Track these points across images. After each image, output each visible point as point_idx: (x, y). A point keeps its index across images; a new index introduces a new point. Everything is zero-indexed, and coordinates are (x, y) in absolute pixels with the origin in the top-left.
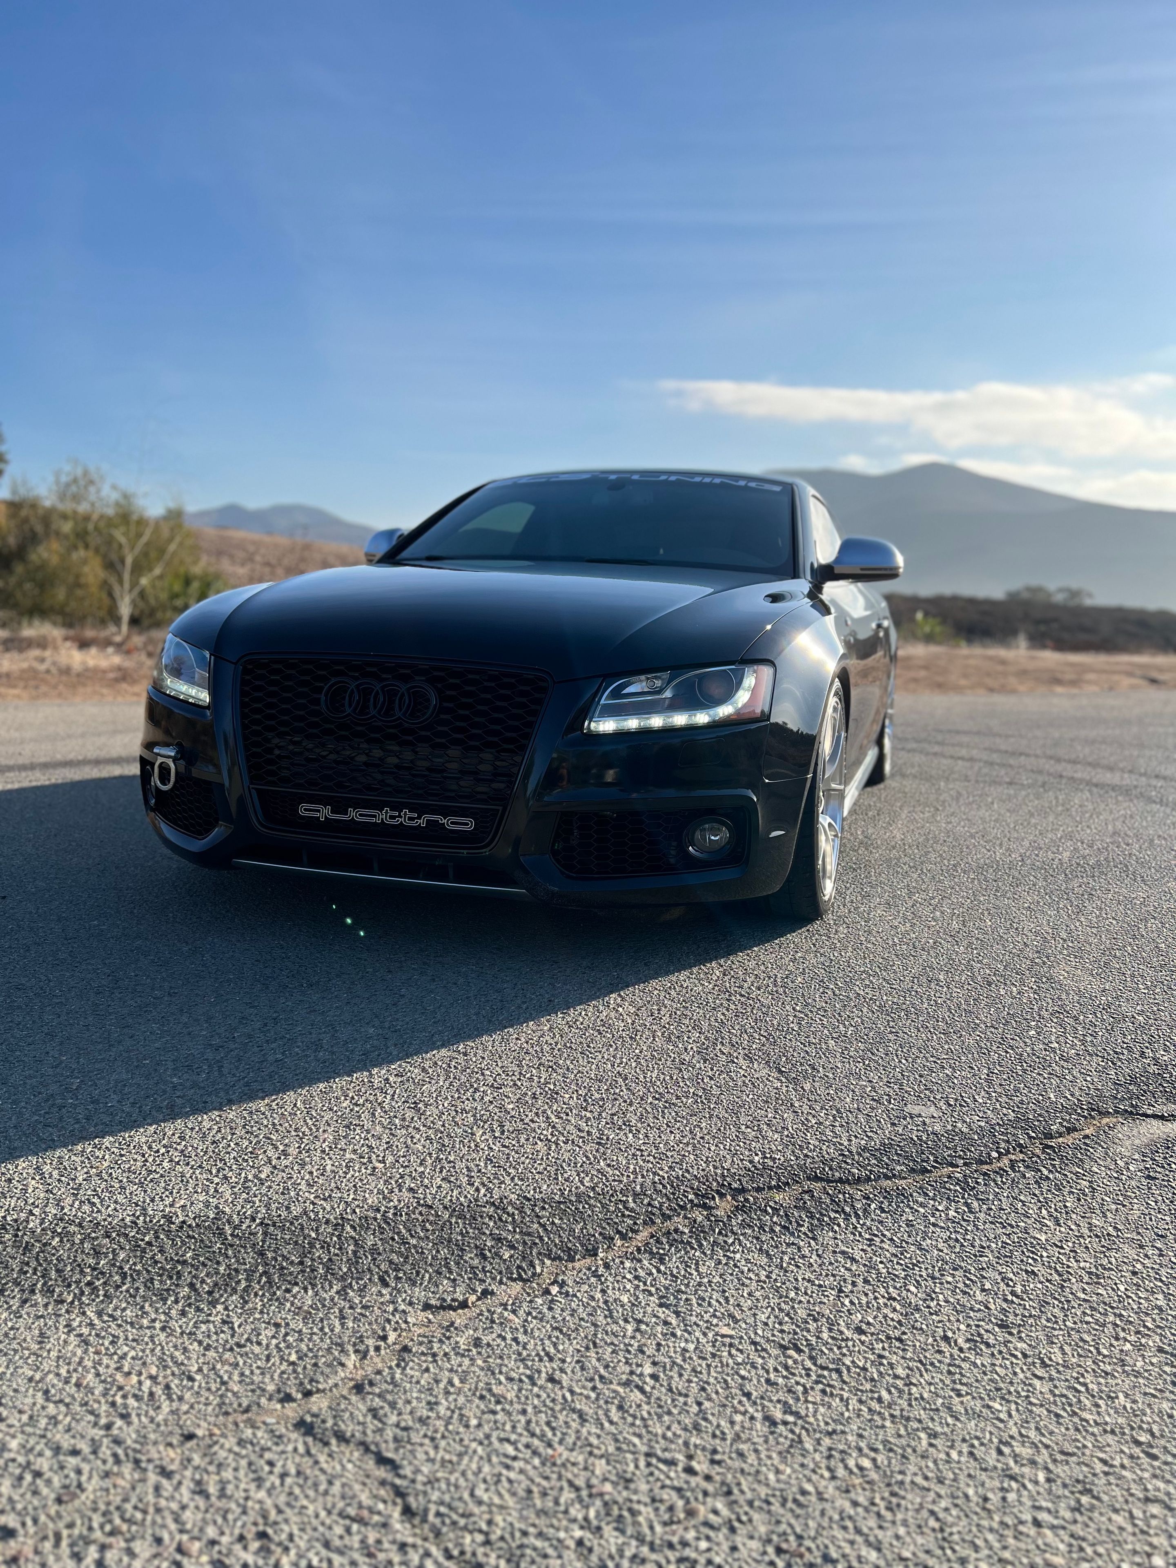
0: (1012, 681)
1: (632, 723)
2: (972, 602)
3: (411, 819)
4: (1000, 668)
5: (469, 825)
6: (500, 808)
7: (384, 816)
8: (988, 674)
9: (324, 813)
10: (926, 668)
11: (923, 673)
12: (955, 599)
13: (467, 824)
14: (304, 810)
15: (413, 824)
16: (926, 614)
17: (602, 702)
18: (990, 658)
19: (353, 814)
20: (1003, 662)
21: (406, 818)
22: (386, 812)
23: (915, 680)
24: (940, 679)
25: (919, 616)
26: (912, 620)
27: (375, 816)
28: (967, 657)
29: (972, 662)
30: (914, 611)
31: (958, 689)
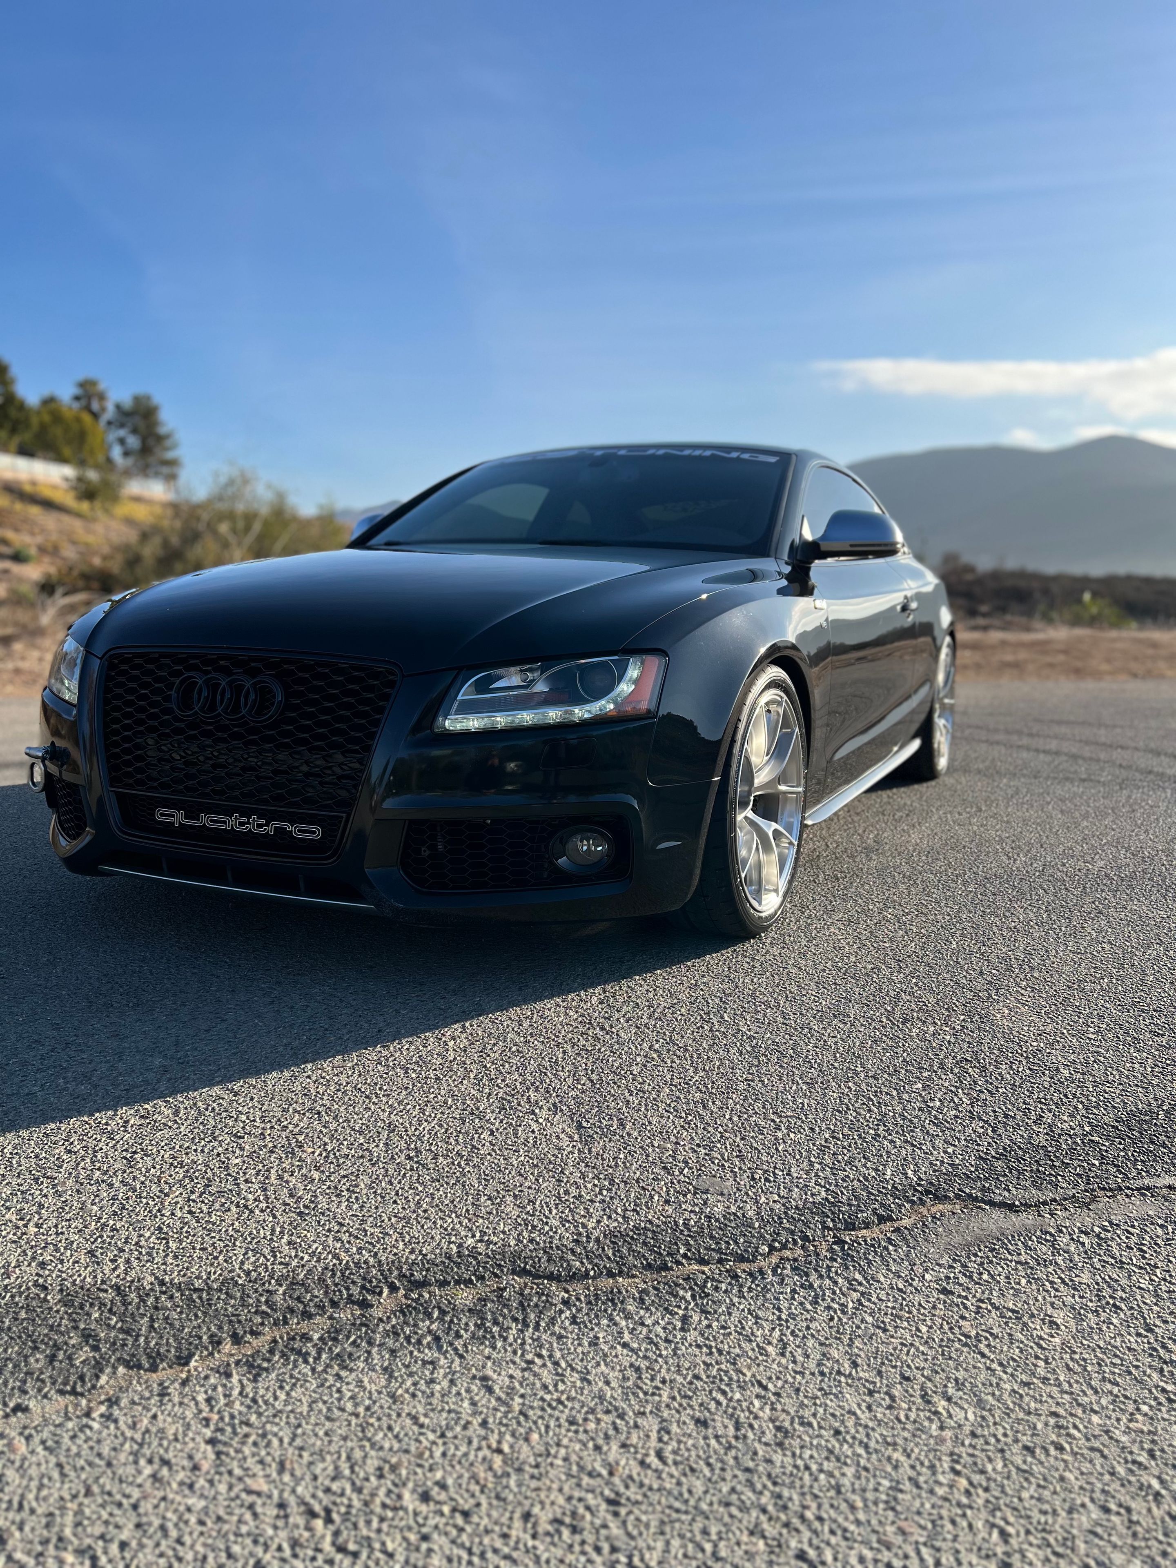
0: (1162, 665)
1: (501, 720)
2: (1148, 581)
3: (259, 826)
4: (1150, 652)
5: (316, 833)
6: (344, 815)
7: (233, 822)
8: (1136, 659)
9: (178, 818)
10: (1065, 652)
11: (1061, 658)
12: (1129, 579)
13: (314, 832)
14: (161, 815)
15: (261, 831)
16: (1095, 595)
17: (459, 697)
18: (1140, 641)
19: (205, 820)
20: (1154, 645)
21: (254, 825)
22: (236, 818)
23: (1051, 666)
24: (1079, 664)
25: (1087, 597)
26: (1079, 601)
27: (225, 822)
28: (1114, 640)
29: (1119, 645)
30: (1082, 591)
31: (1097, 675)
